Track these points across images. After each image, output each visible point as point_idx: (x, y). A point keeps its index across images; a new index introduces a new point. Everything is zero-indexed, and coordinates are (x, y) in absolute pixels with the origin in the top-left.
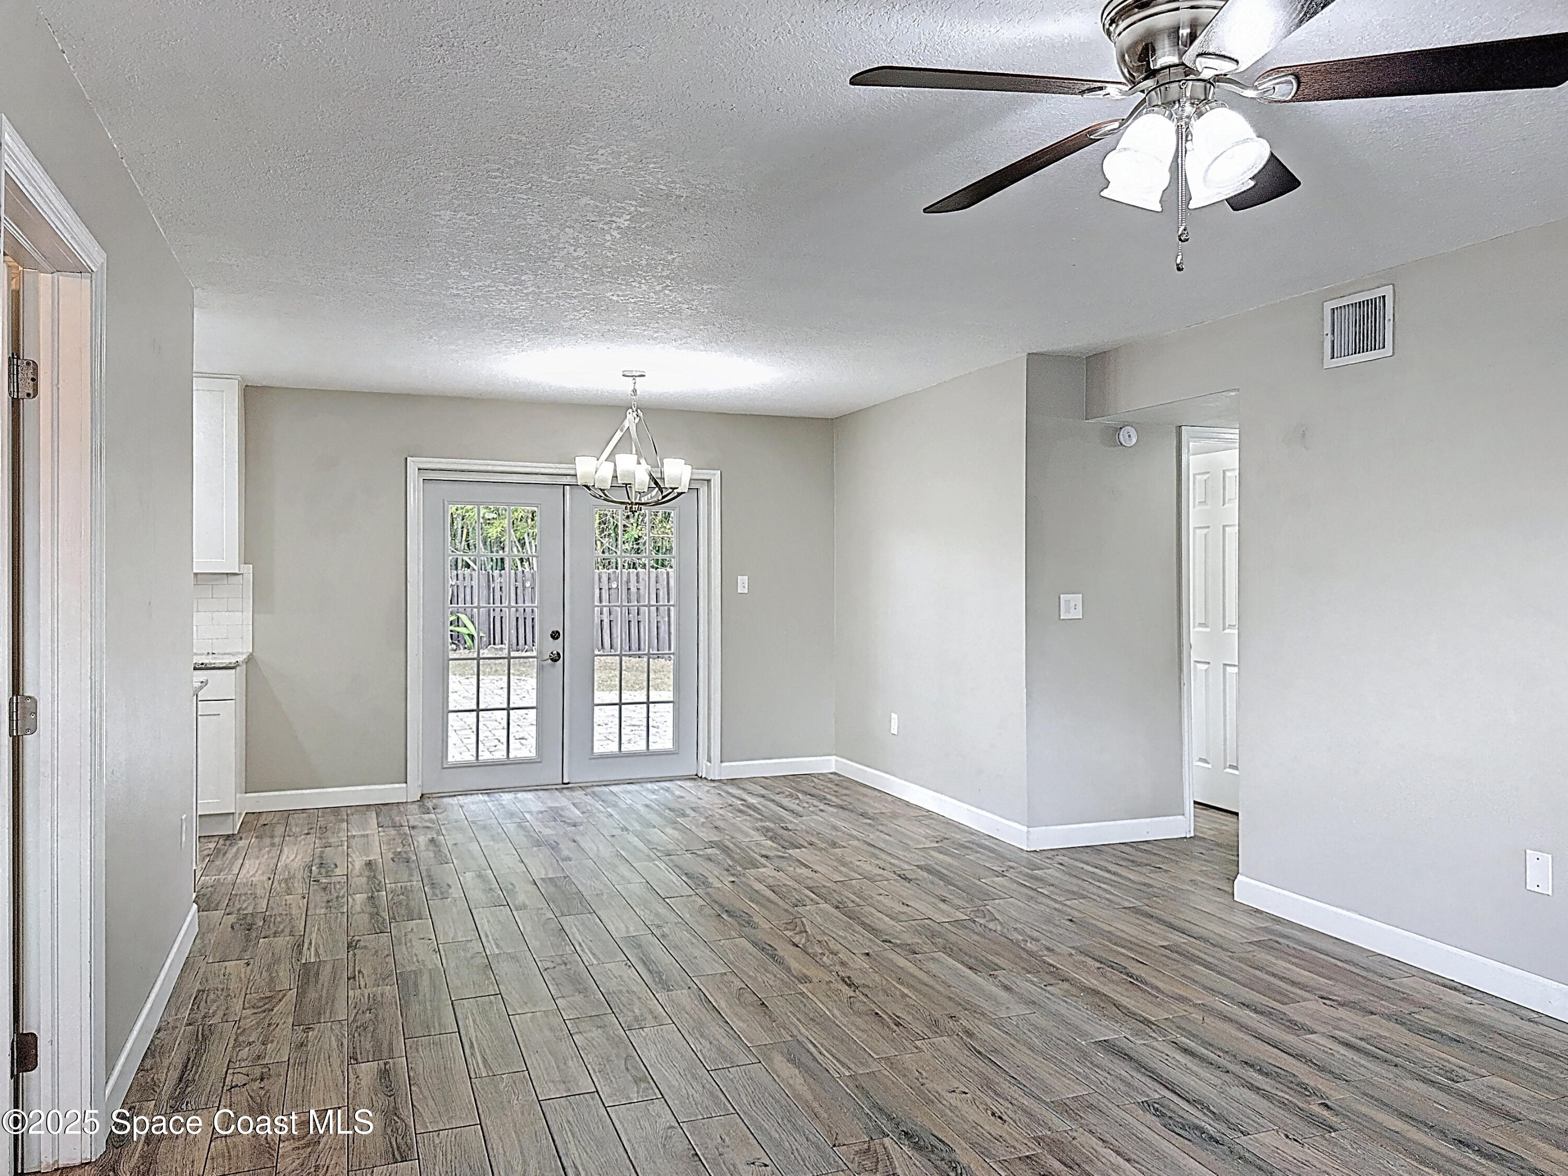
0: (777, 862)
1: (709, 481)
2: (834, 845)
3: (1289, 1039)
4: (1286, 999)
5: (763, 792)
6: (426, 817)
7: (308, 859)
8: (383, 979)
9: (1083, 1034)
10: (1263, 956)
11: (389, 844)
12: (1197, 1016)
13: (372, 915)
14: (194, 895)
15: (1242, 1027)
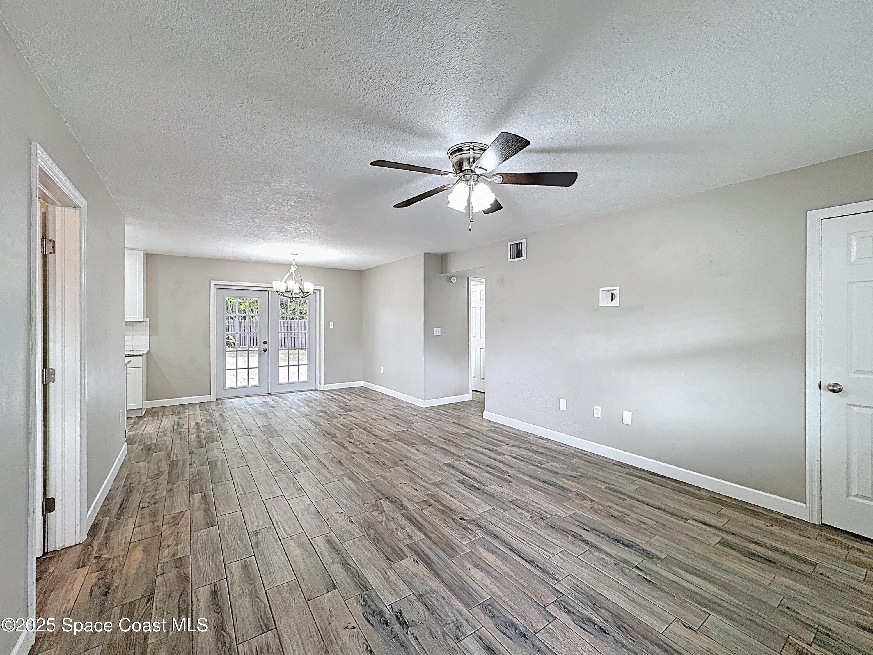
0: (344, 416)
1: (320, 290)
2: (363, 410)
3: (499, 457)
4: (498, 446)
5: (339, 394)
6: (218, 406)
7: (172, 424)
8: (203, 464)
9: (440, 462)
10: (491, 434)
11: (204, 416)
12: (473, 453)
13: (198, 442)
14: (125, 439)
15: (486, 455)
